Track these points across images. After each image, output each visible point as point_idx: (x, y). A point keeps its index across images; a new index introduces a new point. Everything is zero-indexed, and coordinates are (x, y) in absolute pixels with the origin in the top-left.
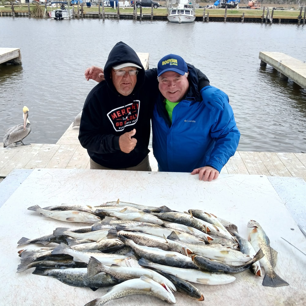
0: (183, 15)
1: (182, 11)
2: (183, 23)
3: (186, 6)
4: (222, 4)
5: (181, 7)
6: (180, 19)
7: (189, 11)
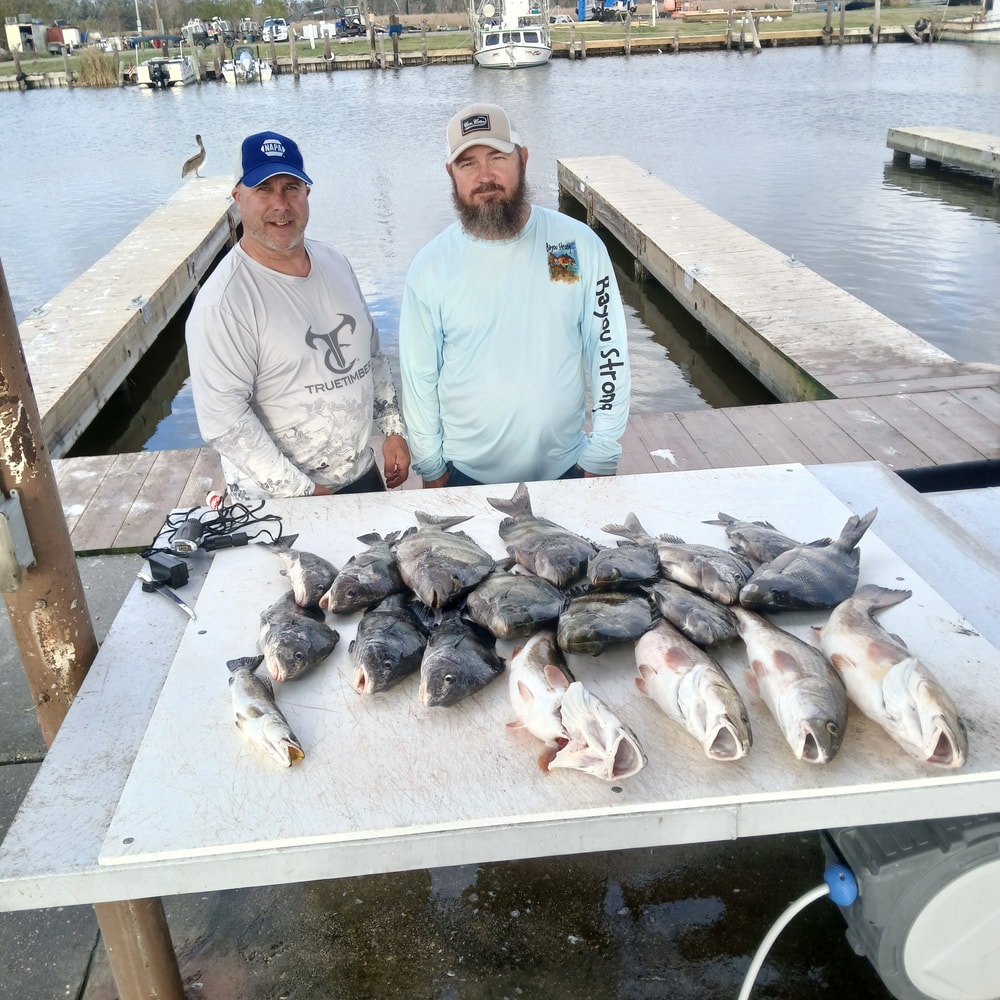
0: (518, 44)
1: (516, 36)
2: (521, 67)
3: (523, 22)
4: (593, 10)
5: (510, 23)
6: (512, 56)
7: (535, 34)
